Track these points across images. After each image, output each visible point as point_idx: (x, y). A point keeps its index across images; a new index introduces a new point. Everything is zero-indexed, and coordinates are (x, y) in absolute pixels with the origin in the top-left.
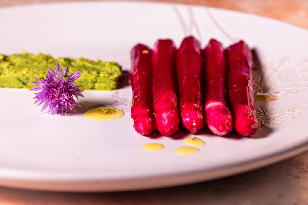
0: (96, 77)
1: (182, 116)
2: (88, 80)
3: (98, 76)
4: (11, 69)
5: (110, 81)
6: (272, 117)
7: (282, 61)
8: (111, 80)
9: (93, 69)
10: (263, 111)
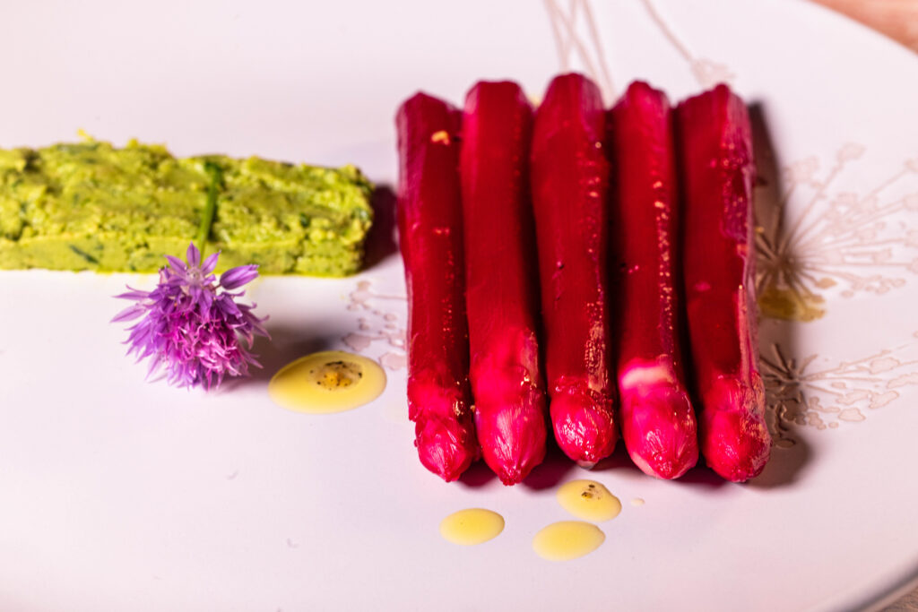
0: (300, 243)
1: (552, 415)
2: (277, 250)
3: (307, 237)
4: (49, 209)
5: (341, 250)
6: (810, 394)
7: (841, 158)
8: (345, 248)
9: (290, 199)
10: (785, 364)
